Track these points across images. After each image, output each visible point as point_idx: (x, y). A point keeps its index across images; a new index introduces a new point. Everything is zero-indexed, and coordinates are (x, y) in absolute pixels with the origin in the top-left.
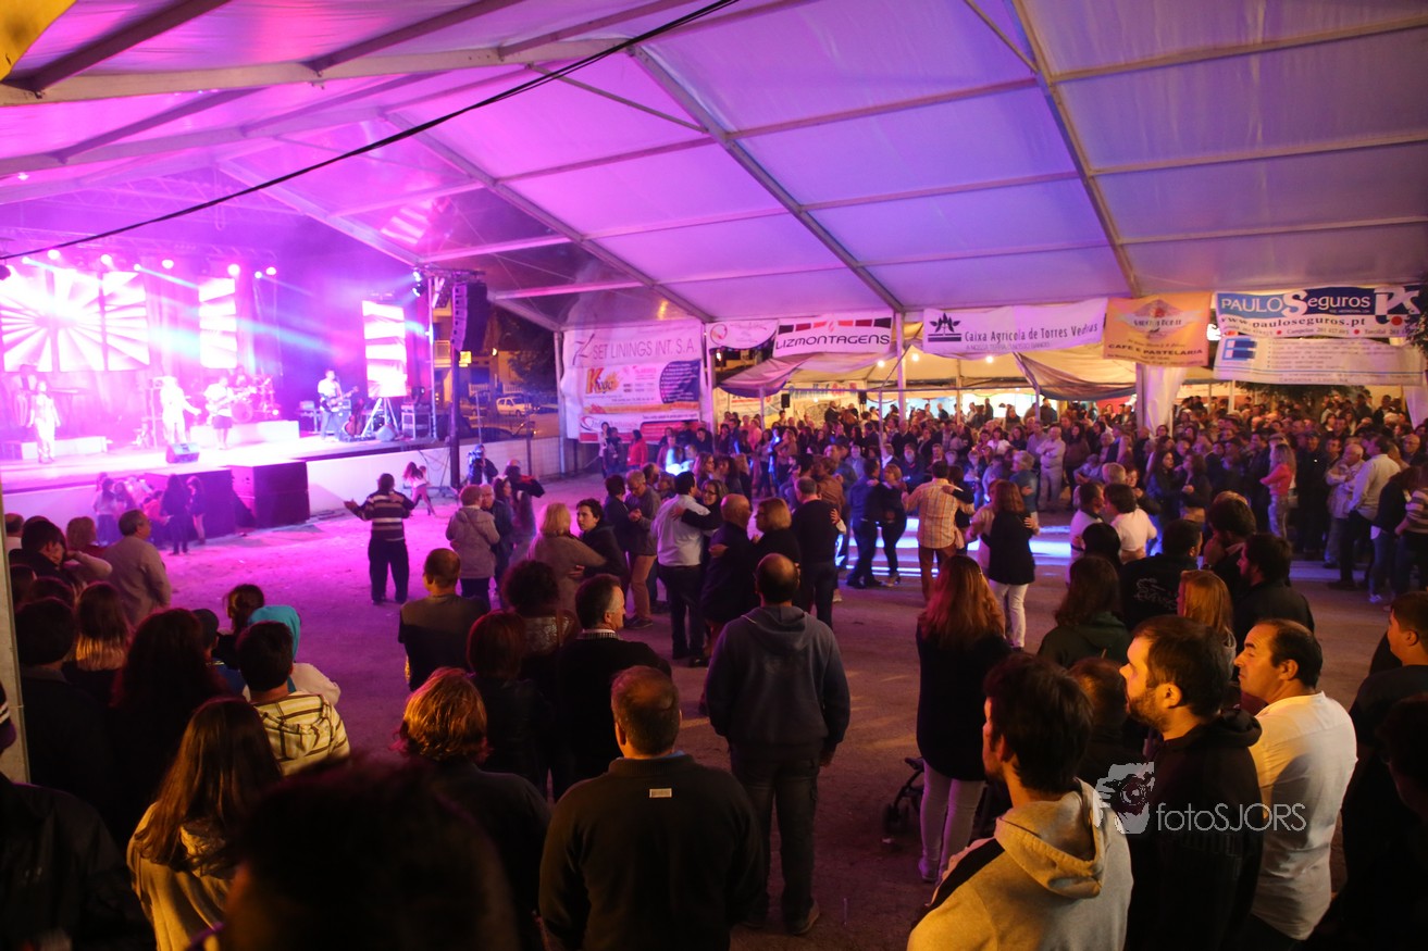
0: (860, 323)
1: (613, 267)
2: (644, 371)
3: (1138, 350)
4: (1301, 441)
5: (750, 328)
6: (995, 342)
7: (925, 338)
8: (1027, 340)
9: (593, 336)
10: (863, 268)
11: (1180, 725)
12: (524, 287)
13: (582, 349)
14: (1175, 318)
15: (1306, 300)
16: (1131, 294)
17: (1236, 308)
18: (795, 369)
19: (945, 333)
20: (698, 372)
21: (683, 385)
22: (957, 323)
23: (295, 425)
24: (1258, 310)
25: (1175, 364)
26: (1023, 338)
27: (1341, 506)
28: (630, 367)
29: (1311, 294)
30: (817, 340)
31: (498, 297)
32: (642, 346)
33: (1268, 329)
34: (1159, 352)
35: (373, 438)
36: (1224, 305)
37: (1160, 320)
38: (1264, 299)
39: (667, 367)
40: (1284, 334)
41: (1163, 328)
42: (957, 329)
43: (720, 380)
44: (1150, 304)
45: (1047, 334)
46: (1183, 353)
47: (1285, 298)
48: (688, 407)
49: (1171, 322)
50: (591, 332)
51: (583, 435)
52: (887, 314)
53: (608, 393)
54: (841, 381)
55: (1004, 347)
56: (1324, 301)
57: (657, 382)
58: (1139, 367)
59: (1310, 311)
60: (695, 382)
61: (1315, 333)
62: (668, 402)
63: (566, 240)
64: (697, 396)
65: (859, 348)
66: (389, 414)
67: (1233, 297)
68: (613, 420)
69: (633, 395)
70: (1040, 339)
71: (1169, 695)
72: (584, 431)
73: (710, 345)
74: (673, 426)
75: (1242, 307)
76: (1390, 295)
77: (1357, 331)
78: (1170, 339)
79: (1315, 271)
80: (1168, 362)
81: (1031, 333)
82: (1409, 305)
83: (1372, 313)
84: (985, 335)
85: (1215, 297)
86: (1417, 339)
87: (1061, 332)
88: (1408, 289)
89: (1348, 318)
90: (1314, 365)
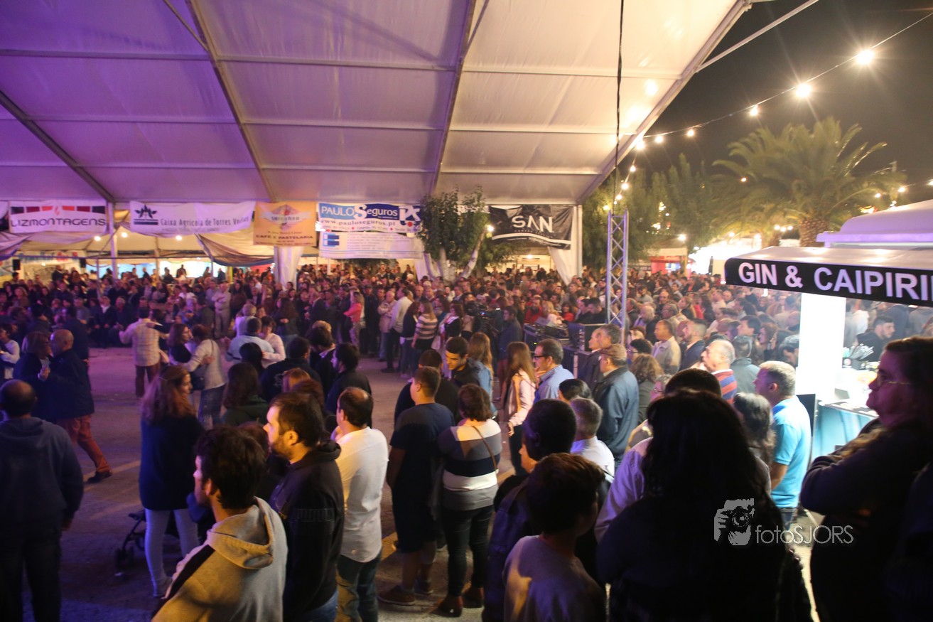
0: (81, 209)
3: (274, 237)
6: (182, 226)
7: (132, 222)
8: (204, 226)
10: (81, 168)
14: (295, 216)
15: (366, 210)
17: (330, 213)
18: (25, 241)
19: (147, 219)
22: (154, 212)
24: (342, 215)
25: (297, 244)
26: (202, 224)
27: (385, 325)
29: (369, 207)
30: (46, 222)
33: (347, 226)
36: (323, 211)
37: (287, 217)
38: (345, 208)
40: (356, 229)
41: (289, 222)
42: (155, 217)
44: (281, 207)
45: (218, 223)
46: (301, 237)
47: (355, 208)
49: (294, 218)
52: (102, 203)
55: (188, 230)
56: (375, 211)
58: (275, 247)
59: (369, 216)
61: (371, 229)
65: (81, 228)
67: (328, 206)
71: (291, 438)
75: (333, 212)
76: (407, 210)
77: (391, 229)
78: (293, 229)
79: (370, 194)
80: (293, 243)
81: (207, 221)
82: (415, 216)
83: (398, 219)
84: (175, 221)
85: (318, 206)
86: (419, 235)
87: (226, 222)
88: (415, 207)
89: (387, 222)
90: (371, 248)
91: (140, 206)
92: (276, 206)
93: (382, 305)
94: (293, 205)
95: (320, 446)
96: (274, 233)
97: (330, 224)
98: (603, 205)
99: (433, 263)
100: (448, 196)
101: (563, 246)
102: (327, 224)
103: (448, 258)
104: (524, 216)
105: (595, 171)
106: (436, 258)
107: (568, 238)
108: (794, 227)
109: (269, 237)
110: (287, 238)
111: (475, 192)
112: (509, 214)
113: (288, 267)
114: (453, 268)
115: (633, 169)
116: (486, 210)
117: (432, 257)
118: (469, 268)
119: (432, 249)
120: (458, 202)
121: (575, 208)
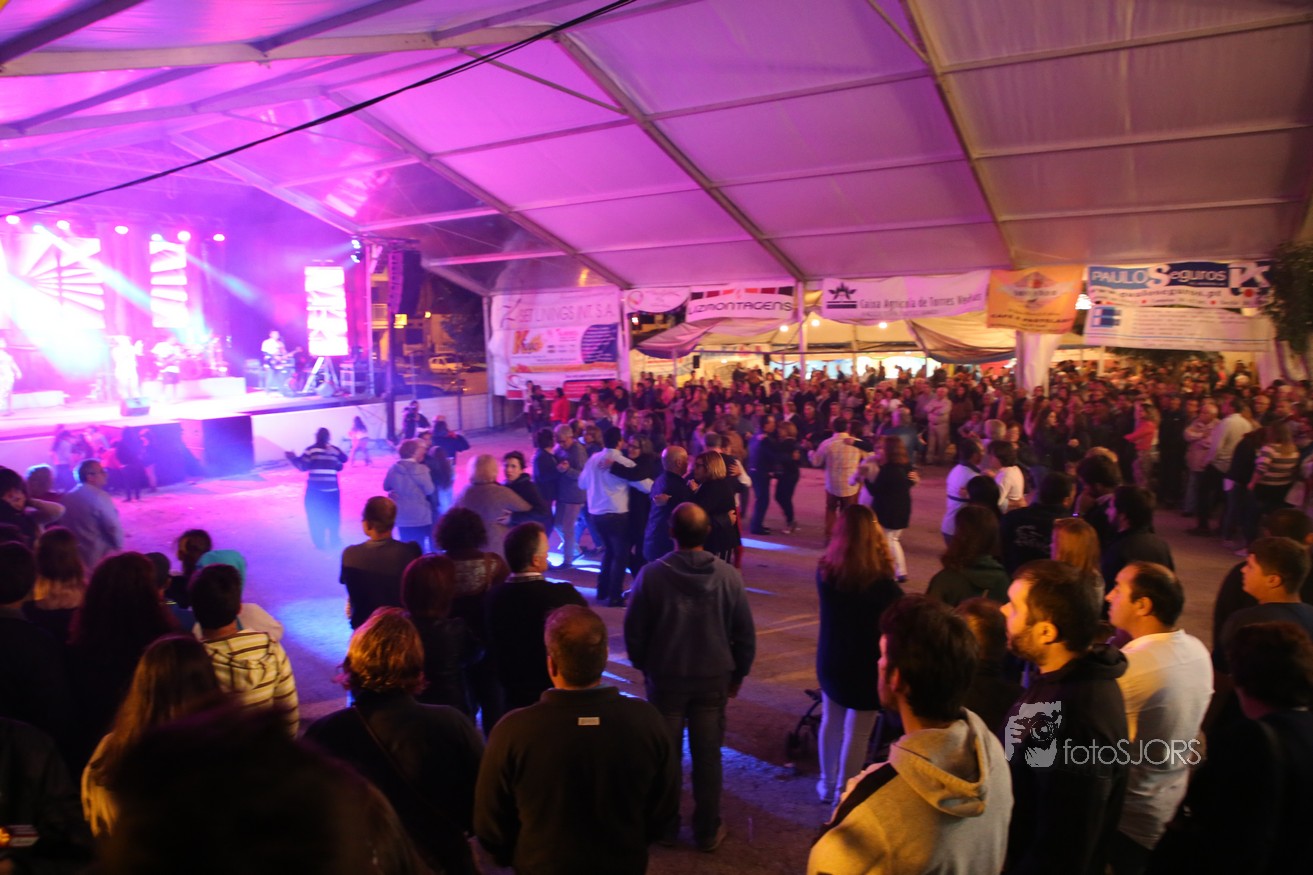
0: (765, 291)
1: (538, 236)
2: (566, 333)
3: (1018, 318)
4: (1165, 400)
5: (663, 294)
6: (887, 310)
7: (823, 304)
8: (917, 308)
9: (519, 301)
10: (768, 240)
11: (1056, 659)
12: (457, 255)
13: (509, 313)
14: (1050, 289)
15: (1168, 273)
16: (1011, 267)
17: (1106, 280)
18: (705, 333)
19: (842, 303)
20: (615, 335)
21: (602, 346)
22: (853, 291)
23: (241, 382)
24: (1125, 281)
25: (1051, 331)
26: (914, 306)
27: (1197, 460)
28: (553, 330)
29: (1174, 268)
30: (725, 306)
31: (432, 264)
32: (565, 311)
33: (1134, 298)
34: (1036, 321)
35: (314, 394)
36: (1094, 277)
37: (1037, 290)
38: (1131, 272)
39: (588, 331)
40: (1148, 303)
41: (1041, 298)
42: (853, 297)
43: (636, 342)
44: (1028, 276)
45: (936, 302)
46: (1058, 321)
47: (1149, 272)
48: (606, 367)
49: (1047, 293)
50: (517, 297)
51: (511, 393)
52: (790, 282)
53: (534, 354)
54: (747, 344)
55: (896, 314)
56: (1184, 275)
57: (578, 343)
58: (1019, 334)
59: (1173, 283)
60: (614, 344)
61: (1175, 303)
62: (587, 362)
63: (494, 212)
64: (615, 357)
65: (763, 313)
66: (330, 372)
67: (1103, 270)
68: (537, 378)
69: (556, 356)
71: (1045, 632)
72: (512, 389)
73: (627, 310)
74: (592, 385)
75: (1111, 278)
76: (1243, 270)
77: (1213, 302)
78: (1047, 308)
79: (1175, 247)
80: (1044, 329)
81: (920, 301)
82: (1260, 279)
83: (1227, 286)
84: (879, 302)
85: (1086, 270)
86: (1267, 310)
87: (948, 301)
88: (1259, 264)
89: (1206, 290)
90: (1175, 332)
91: (832, 283)
92: (1019, 275)
96: (1016, 312)
99: (1292, 357)
106: (1300, 347)
109: (1010, 317)
113: (1034, 364)
117: (1291, 347)
119: (1291, 334)
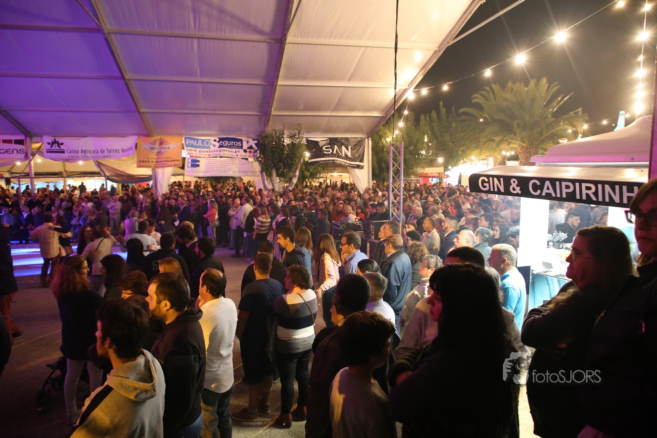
0: (5, 142)
3: (152, 162)
6: (83, 154)
7: (44, 150)
8: (100, 154)
14: (167, 146)
15: (219, 142)
16: (148, 135)
17: (192, 144)
19: (55, 149)
22: (62, 144)
24: (201, 145)
25: (168, 166)
26: (98, 153)
27: (234, 224)
29: (221, 139)
33: (205, 153)
36: (187, 142)
37: (161, 147)
38: (203, 141)
40: (211, 156)
41: (163, 150)
42: (62, 147)
44: (156, 140)
45: (110, 151)
46: (171, 161)
47: (211, 141)
49: (166, 148)
52: (22, 137)
55: (88, 157)
56: (225, 143)
58: (154, 170)
59: (220, 146)
61: (222, 155)
65: (5, 156)
67: (191, 139)
70: (106, 154)
71: (166, 305)
75: (195, 143)
76: (248, 142)
77: (237, 155)
78: (166, 155)
79: (221, 130)
80: (166, 165)
81: (101, 150)
82: (254, 146)
83: (242, 148)
84: (78, 150)
85: (183, 139)
86: (257, 159)
87: (116, 151)
88: (254, 140)
89: (234, 150)
90: (222, 168)
91: (50, 139)
92: (153, 139)
93: (231, 210)
94: (166, 138)
95: (187, 311)
96: (151, 159)
97: (193, 152)
98: (386, 138)
99: (267, 179)
100: (278, 132)
101: (358, 167)
102: (191, 152)
103: (277, 176)
104: (331, 146)
105: (380, 114)
106: (270, 175)
107: (362, 161)
108: (515, 152)
109: (148, 162)
110: (161, 162)
111: (297, 129)
112: (321, 144)
113: (162, 183)
114: (282, 182)
115: (406, 112)
116: (304, 141)
117: (266, 175)
118: (293, 182)
119: (266, 169)
120: (284, 136)
121: (367, 140)
